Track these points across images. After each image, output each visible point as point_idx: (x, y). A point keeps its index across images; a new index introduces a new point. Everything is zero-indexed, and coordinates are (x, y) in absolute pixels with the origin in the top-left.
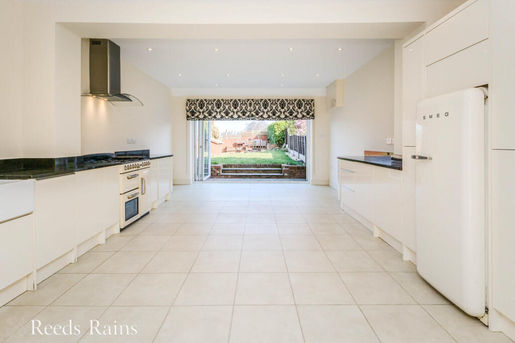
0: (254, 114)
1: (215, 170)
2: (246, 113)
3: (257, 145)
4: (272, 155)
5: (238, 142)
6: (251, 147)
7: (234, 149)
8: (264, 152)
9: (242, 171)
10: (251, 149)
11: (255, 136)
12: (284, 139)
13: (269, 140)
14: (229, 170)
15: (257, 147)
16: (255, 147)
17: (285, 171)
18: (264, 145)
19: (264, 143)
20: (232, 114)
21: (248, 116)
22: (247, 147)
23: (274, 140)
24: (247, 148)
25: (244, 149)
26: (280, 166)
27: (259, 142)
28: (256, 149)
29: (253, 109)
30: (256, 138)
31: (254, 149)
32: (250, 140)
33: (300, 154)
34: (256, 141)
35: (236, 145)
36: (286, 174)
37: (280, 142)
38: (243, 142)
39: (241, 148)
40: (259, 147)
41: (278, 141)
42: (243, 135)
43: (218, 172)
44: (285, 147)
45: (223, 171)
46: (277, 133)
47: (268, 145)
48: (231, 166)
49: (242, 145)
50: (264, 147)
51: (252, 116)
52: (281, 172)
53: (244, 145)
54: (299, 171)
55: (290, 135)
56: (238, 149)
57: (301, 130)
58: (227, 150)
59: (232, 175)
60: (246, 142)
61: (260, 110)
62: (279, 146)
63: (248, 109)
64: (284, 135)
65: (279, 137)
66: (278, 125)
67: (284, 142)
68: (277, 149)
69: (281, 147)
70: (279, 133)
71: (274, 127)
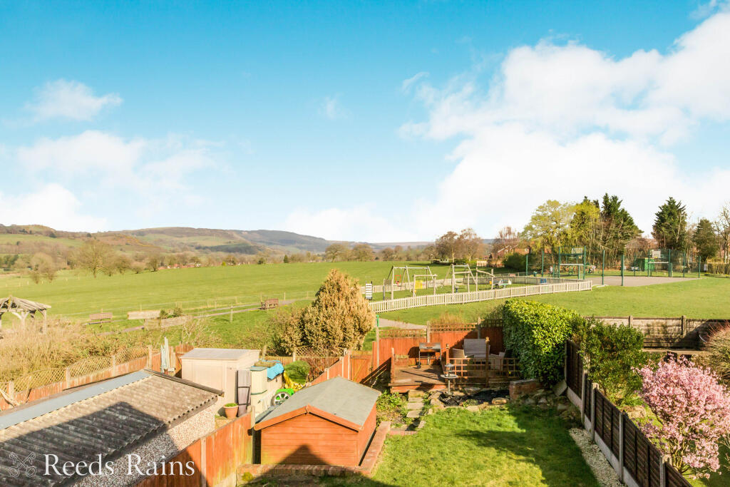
5: (423, 348)
7: (412, 363)
12: (561, 370)
13: (510, 353)
19: (495, 363)
23: (529, 368)
25: (438, 364)
28: (474, 382)
30: (473, 335)
31: (467, 382)
35: (414, 354)
37: (551, 378)
41: (543, 374)
44: (565, 393)
46: (542, 353)
47: (514, 387)
53: (438, 356)
55: (595, 385)
56: (424, 364)
62: (547, 389)
64: (563, 359)
65: (549, 362)
66: (543, 328)
67: (563, 378)
68: (540, 398)
69: (551, 389)
70: (547, 353)
71: (533, 333)
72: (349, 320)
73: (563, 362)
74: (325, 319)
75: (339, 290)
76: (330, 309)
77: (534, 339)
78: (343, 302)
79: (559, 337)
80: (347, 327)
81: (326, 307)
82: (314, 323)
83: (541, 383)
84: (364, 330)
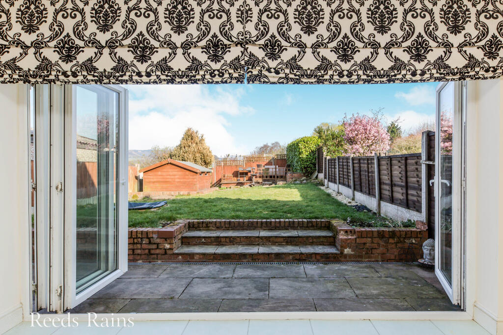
0: (260, 54)
1: (158, 241)
2: (226, 48)
3: (270, 174)
4: (298, 194)
5: (241, 170)
6: (260, 177)
7: (235, 180)
8: (284, 187)
9: (232, 241)
10: (260, 180)
11: (268, 161)
12: (314, 165)
13: (289, 166)
14: (199, 238)
15: (271, 177)
16: (267, 177)
17: (346, 244)
18: (282, 174)
19: (280, 171)
20: (163, 53)
21: (235, 64)
22: (254, 177)
23: (297, 165)
24: (254, 179)
25: (250, 179)
26: (328, 227)
27: (272, 169)
28: (268, 181)
29: (254, 33)
30: (269, 163)
31: (264, 181)
32: (258, 166)
33: (356, 192)
34: (268, 169)
35: (236, 174)
36: (347, 251)
37: (309, 169)
38: (249, 169)
39: (244, 180)
40: (274, 177)
41: (305, 168)
42: (249, 160)
43: (168, 246)
44: (317, 177)
45: (186, 241)
46: (304, 156)
47: (289, 175)
48: (207, 226)
49: (246, 174)
50: (282, 177)
51: (253, 61)
52: (331, 241)
53: (249, 175)
54: (382, 243)
55: (328, 158)
56: (242, 180)
57: (357, 146)
58: (223, 182)
59: (204, 254)
60: (254, 169)
61: (287, 39)
62: (307, 176)
63: (234, 33)
64: (315, 158)
65: (307, 161)
66: (304, 142)
67: (316, 170)
68: (303, 180)
69: (309, 177)
70: (307, 155)
71: (299, 146)
72: (198, 155)
73: (316, 160)
74: (183, 154)
75: (192, 139)
76: (186, 148)
77: (300, 148)
78: (194, 145)
79: (313, 147)
80: (197, 158)
81: (185, 147)
82: (177, 156)
83: (304, 174)
84: (207, 162)
